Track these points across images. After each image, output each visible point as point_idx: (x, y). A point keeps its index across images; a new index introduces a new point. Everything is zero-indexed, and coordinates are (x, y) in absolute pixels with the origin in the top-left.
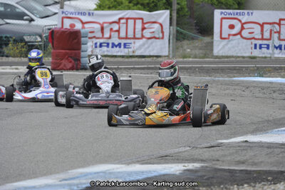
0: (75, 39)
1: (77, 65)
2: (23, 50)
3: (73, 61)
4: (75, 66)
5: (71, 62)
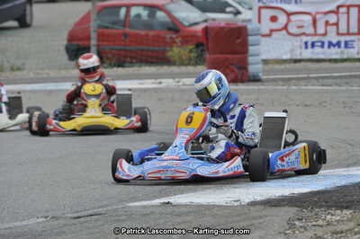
0: (239, 38)
1: (243, 75)
2: (193, 55)
3: (236, 70)
4: (239, 77)
5: (233, 71)
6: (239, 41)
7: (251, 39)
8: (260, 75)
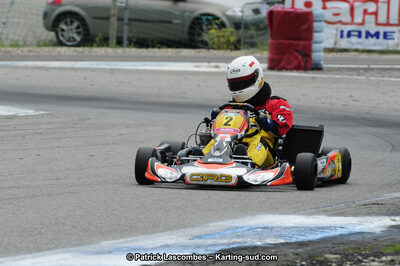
0: (304, 24)
1: (306, 63)
3: (300, 57)
4: (303, 64)
5: (296, 58)
6: (305, 27)
7: (316, 24)
8: (322, 63)
